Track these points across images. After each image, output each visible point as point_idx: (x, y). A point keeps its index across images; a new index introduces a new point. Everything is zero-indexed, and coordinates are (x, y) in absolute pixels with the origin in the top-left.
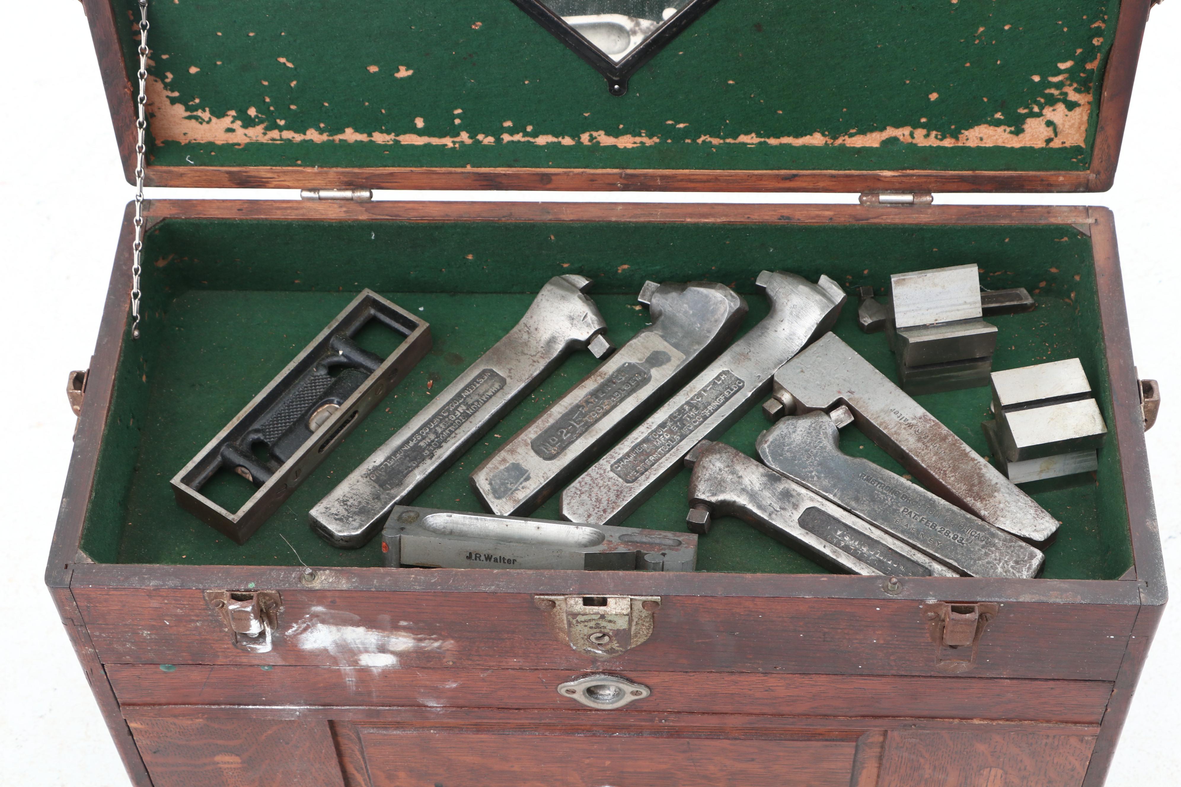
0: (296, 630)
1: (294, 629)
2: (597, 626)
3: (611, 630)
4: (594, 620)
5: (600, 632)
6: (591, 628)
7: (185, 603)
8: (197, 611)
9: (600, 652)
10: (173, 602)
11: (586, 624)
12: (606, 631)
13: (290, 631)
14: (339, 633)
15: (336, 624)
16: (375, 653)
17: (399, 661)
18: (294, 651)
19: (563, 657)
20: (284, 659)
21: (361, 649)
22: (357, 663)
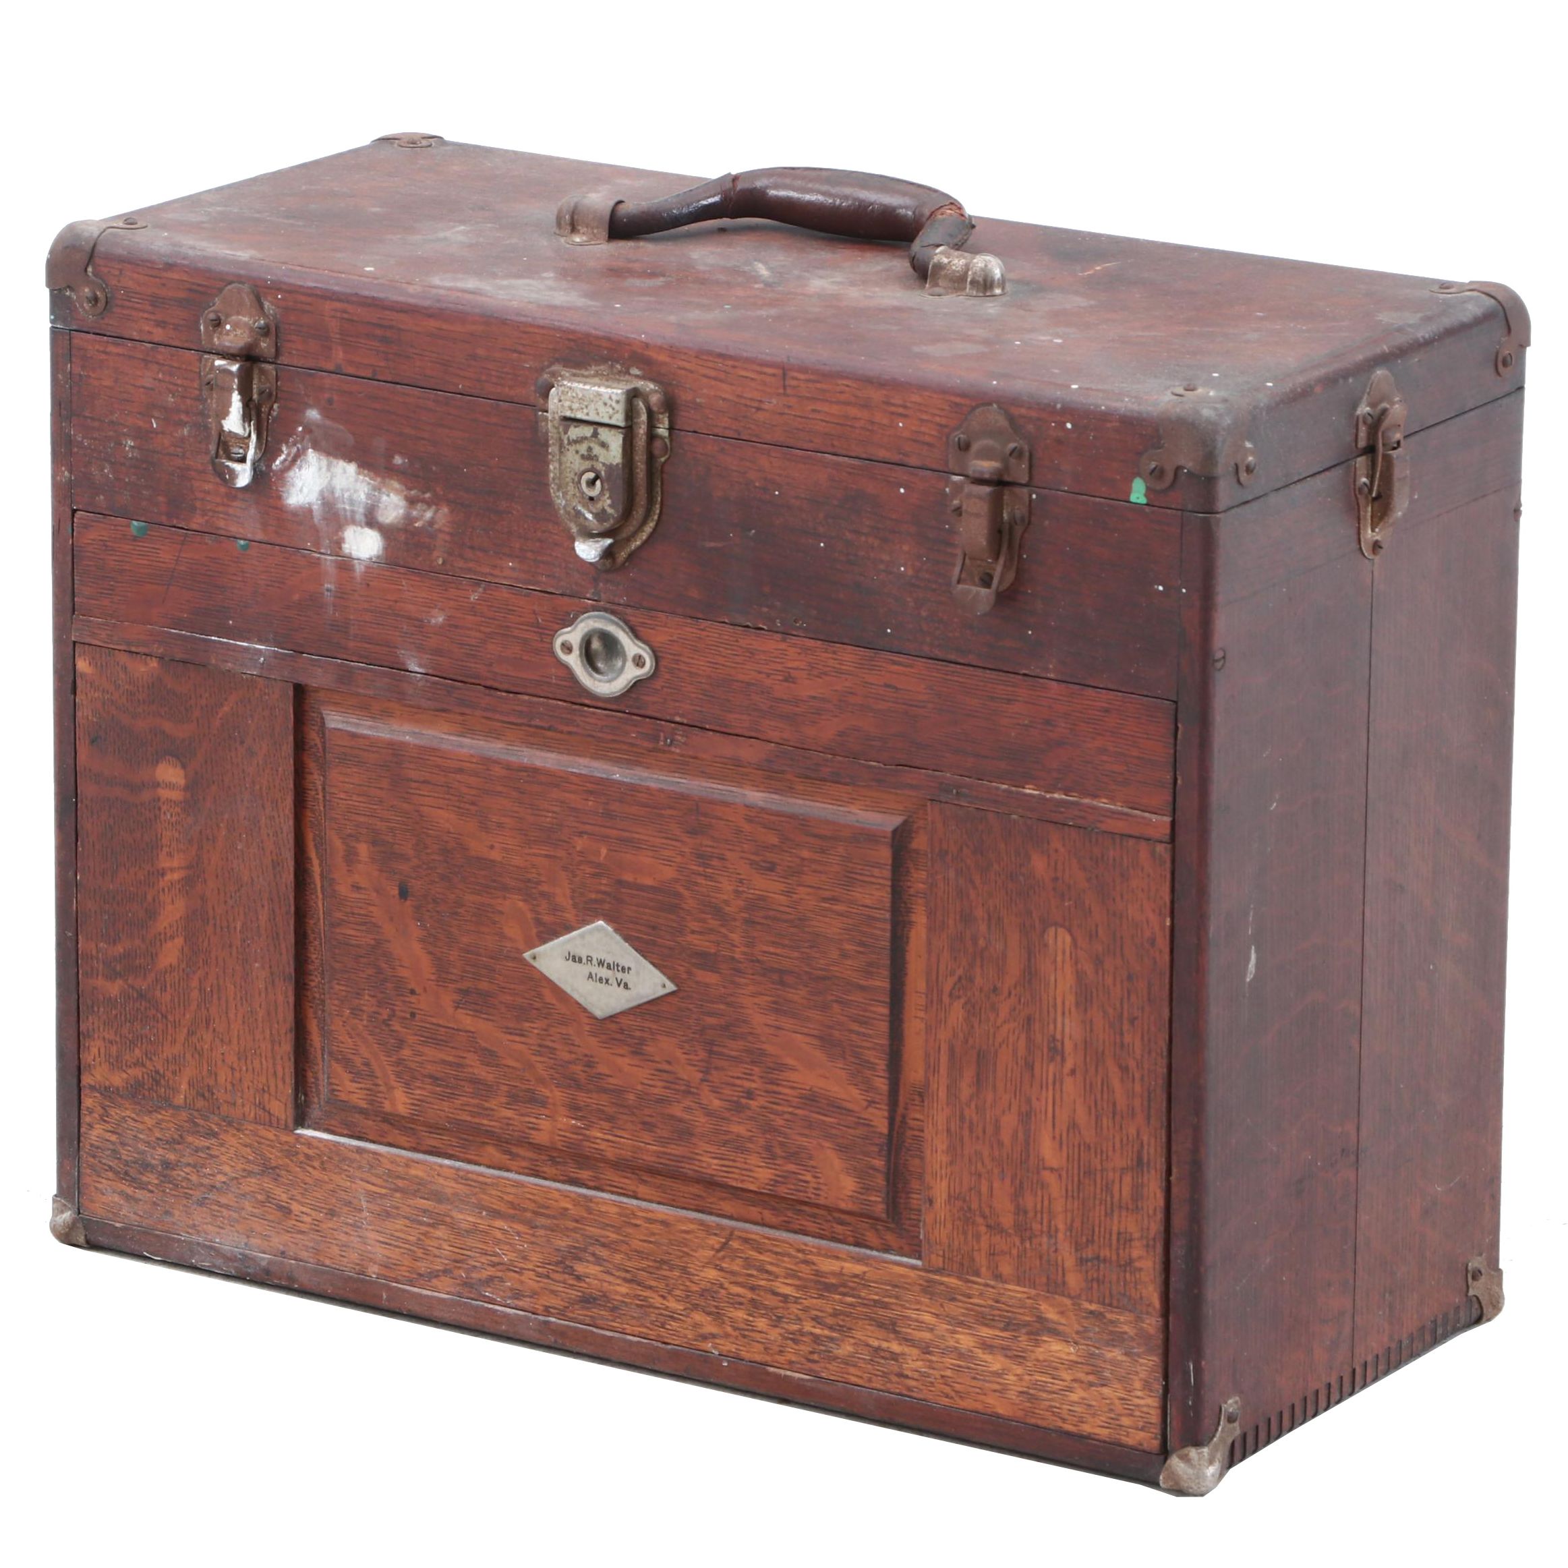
0: (285, 460)
1: (283, 457)
2: (589, 457)
3: (604, 464)
4: (586, 438)
5: (592, 469)
6: (583, 457)
7: (179, 382)
8: (188, 401)
9: (589, 516)
10: (167, 379)
11: (578, 447)
12: (599, 467)
13: (278, 462)
14: (329, 475)
15: (328, 453)
16: (362, 527)
17: (386, 549)
18: (276, 508)
19: (563, 565)
20: (265, 525)
21: (348, 514)
22: (340, 548)
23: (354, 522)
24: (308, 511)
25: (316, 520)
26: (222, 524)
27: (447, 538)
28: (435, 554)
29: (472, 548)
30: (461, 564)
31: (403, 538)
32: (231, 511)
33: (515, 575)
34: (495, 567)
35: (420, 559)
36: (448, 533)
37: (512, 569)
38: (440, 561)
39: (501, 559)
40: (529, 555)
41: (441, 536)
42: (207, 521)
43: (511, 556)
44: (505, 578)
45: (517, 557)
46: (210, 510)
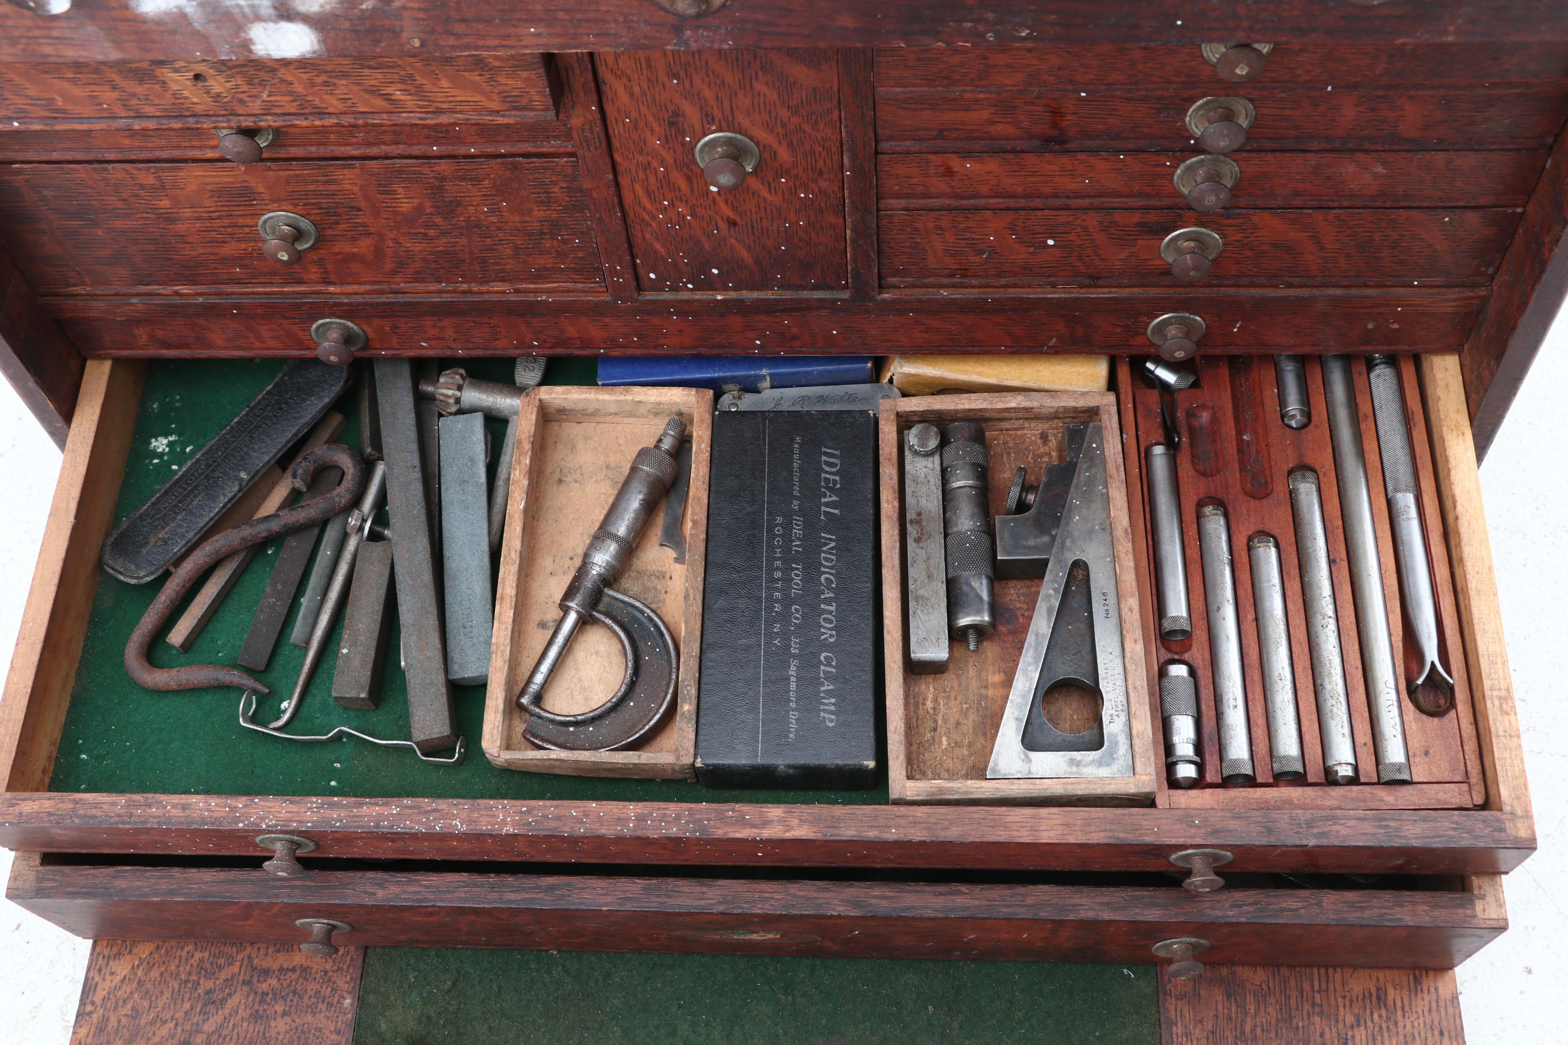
16: (275, 22)
17: (323, 41)
18: (128, 20)
19: (621, 19)
20: (118, 44)
21: (247, 10)
22: (251, 51)
23: (259, 18)
24: (182, 16)
25: (197, 26)
26: (48, 50)
27: (420, 15)
28: (405, 35)
29: (464, 20)
30: (451, 41)
31: (347, 25)
32: (55, 33)
33: (544, 41)
34: (509, 36)
35: (383, 45)
36: (419, 9)
37: (539, 35)
38: (417, 43)
39: (514, 26)
40: (561, 15)
41: (406, 14)
42: (24, 51)
43: (532, 21)
44: (526, 47)
45: (541, 20)
46: (21, 37)
